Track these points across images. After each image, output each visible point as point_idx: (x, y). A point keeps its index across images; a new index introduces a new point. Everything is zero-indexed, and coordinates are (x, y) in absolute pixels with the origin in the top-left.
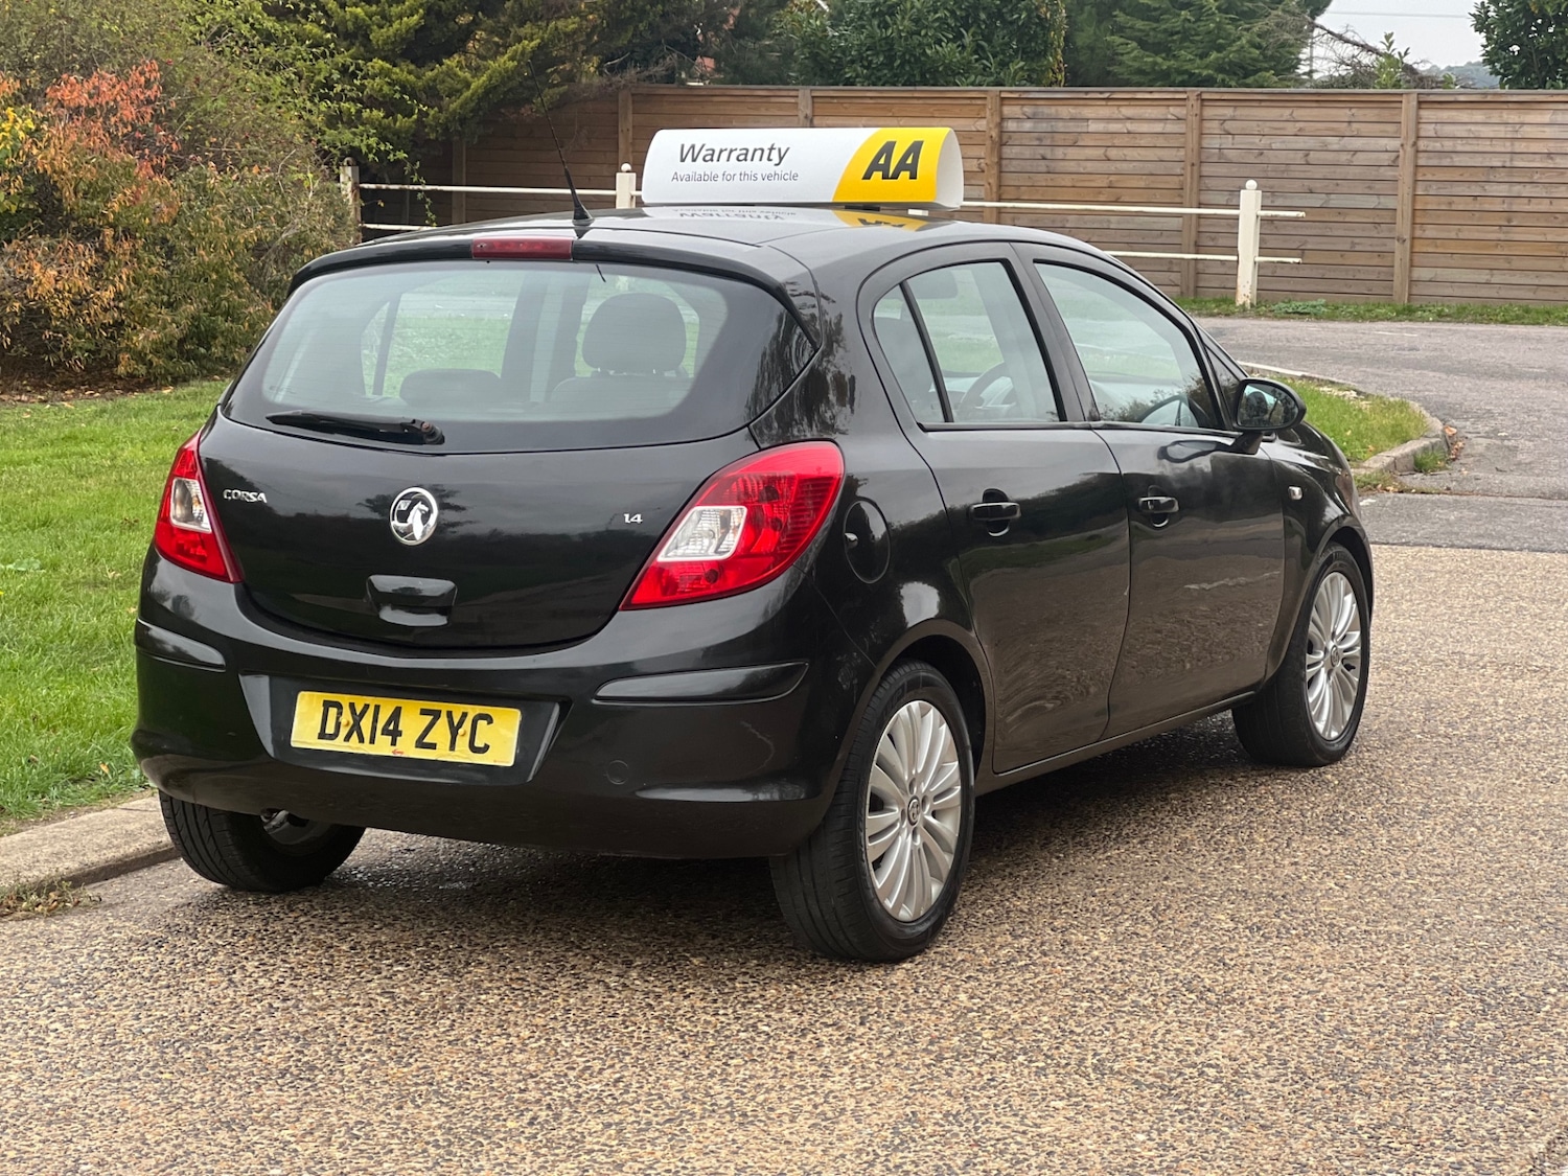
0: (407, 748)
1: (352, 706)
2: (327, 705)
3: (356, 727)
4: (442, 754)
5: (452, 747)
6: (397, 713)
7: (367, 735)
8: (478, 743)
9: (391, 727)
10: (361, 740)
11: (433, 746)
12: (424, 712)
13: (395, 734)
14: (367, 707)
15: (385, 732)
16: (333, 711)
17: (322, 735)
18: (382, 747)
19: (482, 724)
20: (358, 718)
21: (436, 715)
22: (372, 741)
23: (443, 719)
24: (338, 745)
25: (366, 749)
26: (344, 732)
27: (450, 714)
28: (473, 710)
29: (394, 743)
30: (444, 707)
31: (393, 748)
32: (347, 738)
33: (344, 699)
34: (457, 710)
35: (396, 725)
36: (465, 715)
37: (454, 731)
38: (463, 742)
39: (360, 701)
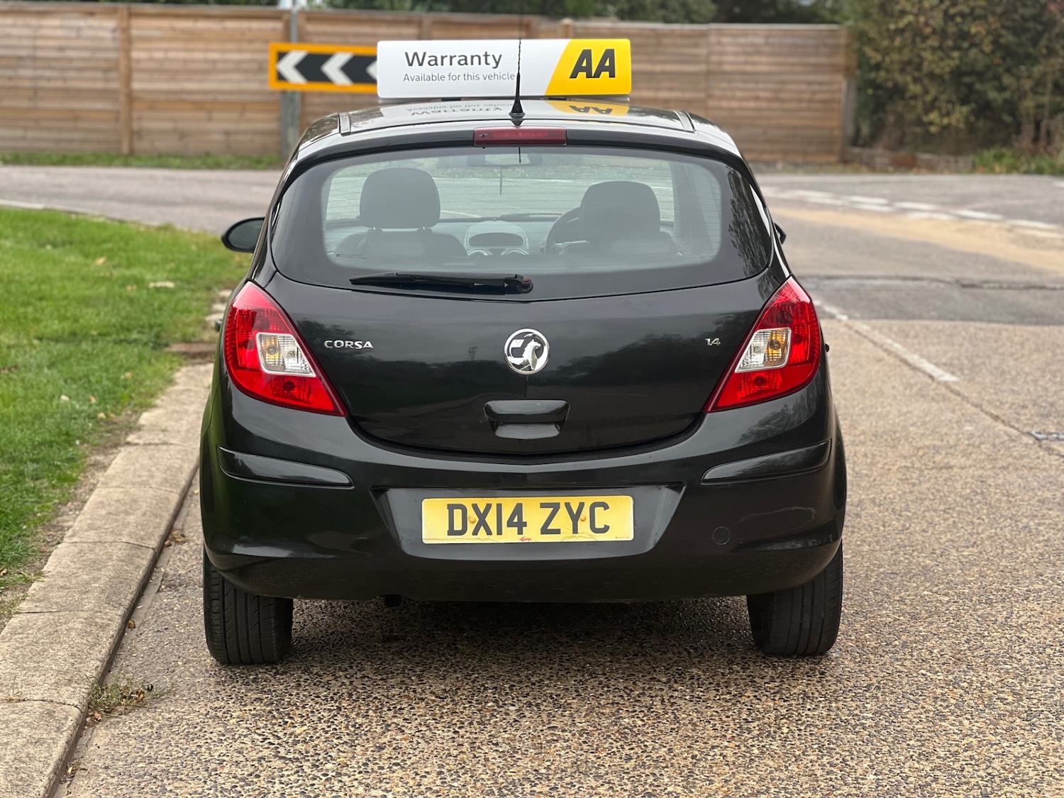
0: (533, 534)
1: (475, 507)
2: (451, 508)
3: (482, 523)
4: (566, 536)
5: (575, 531)
6: (518, 510)
7: (493, 527)
8: (599, 525)
9: (516, 520)
10: (489, 532)
11: (557, 532)
12: (543, 506)
13: (521, 526)
14: (489, 507)
15: (510, 524)
16: (458, 514)
17: (452, 532)
18: (510, 536)
19: (598, 510)
20: (482, 517)
21: (556, 507)
22: (499, 532)
23: (563, 510)
24: (468, 538)
25: (494, 539)
26: (471, 528)
27: (568, 506)
28: (589, 500)
29: (520, 532)
30: (562, 500)
31: (521, 536)
32: (475, 533)
33: (467, 502)
34: (575, 502)
35: (520, 518)
36: (582, 505)
37: (575, 518)
38: (584, 526)
39: (482, 503)
